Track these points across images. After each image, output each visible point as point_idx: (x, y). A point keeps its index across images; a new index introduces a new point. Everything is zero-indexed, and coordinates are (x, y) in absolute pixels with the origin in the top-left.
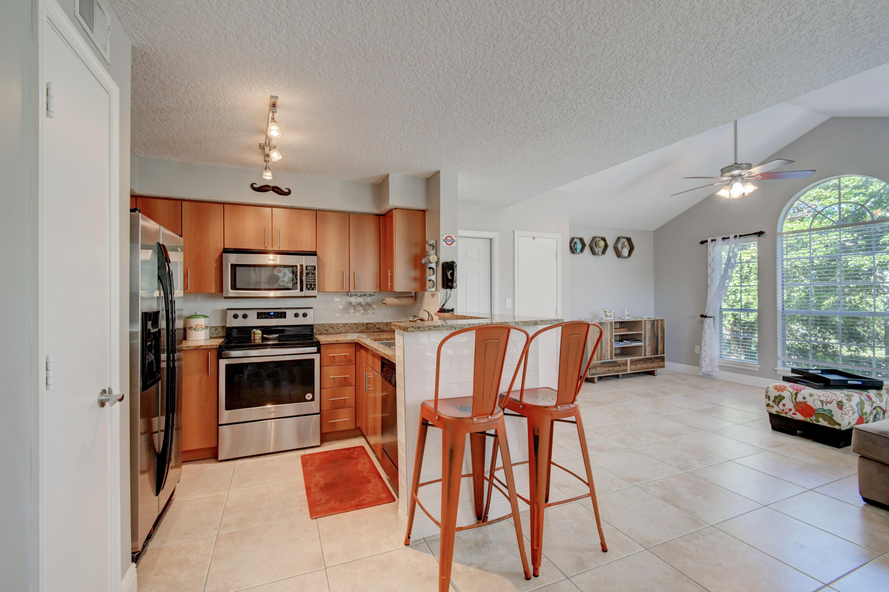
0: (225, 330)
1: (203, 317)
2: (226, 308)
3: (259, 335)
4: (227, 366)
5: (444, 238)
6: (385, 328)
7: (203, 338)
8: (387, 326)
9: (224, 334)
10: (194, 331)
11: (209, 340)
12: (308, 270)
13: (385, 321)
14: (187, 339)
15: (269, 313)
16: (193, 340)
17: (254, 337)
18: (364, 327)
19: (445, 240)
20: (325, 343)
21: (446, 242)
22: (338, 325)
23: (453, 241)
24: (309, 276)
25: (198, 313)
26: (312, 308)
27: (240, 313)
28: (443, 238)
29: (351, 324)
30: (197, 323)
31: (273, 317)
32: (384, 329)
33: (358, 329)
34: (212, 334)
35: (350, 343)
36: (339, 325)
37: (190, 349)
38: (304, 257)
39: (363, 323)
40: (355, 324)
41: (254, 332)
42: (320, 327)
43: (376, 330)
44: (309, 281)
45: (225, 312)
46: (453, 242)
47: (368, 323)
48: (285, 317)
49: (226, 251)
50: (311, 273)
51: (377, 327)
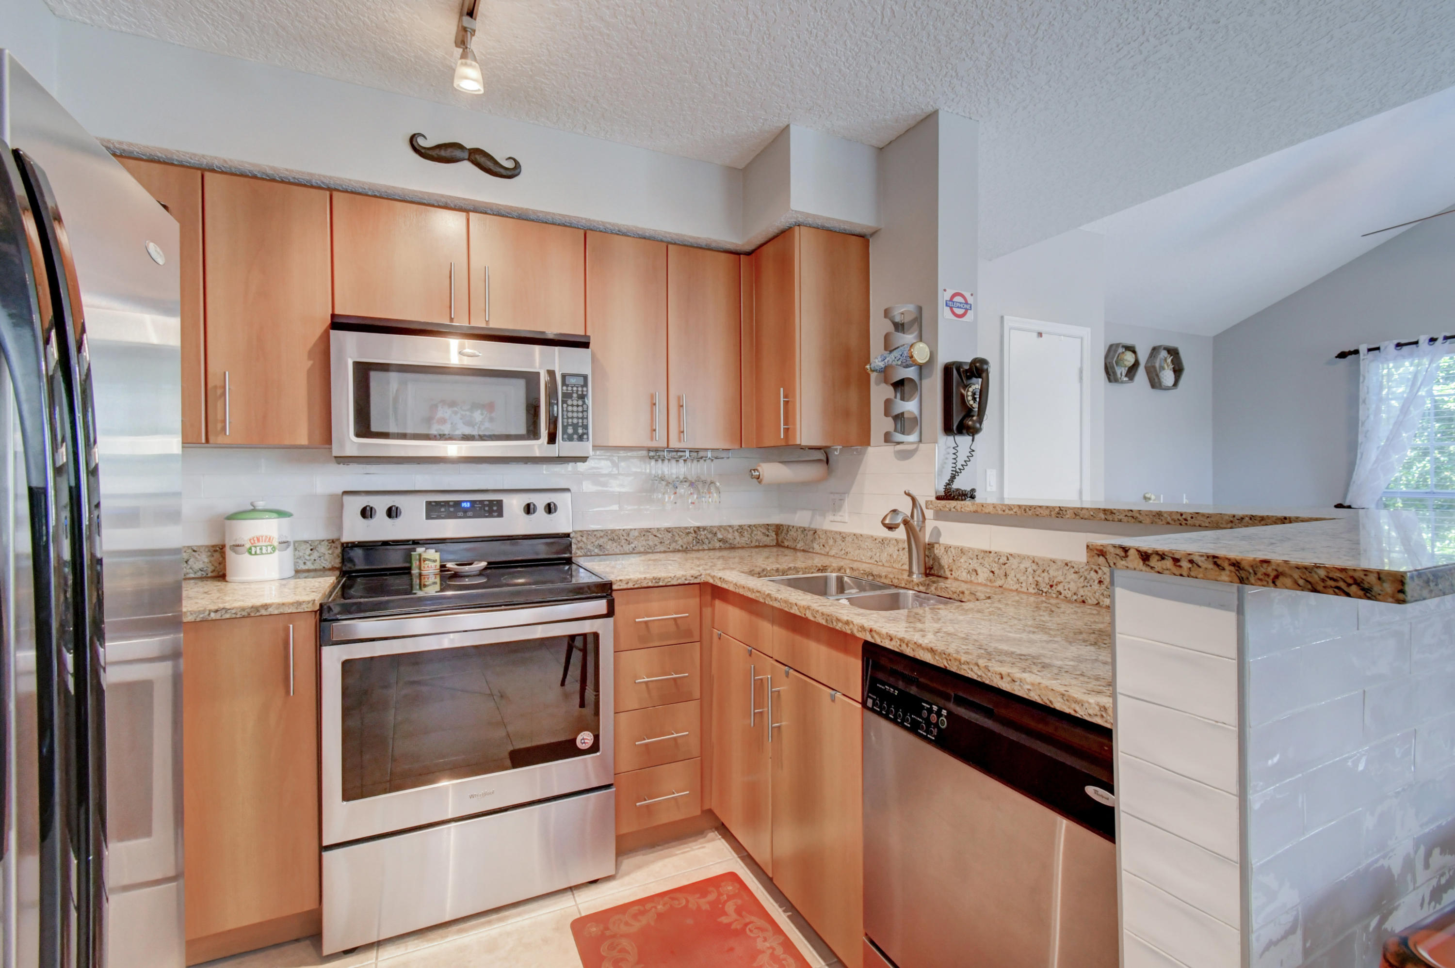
0: (339, 550)
1: (275, 515)
2: (340, 491)
3: (433, 564)
4: (347, 666)
5: (947, 296)
6: (738, 540)
7: (275, 575)
8: (741, 535)
9: (337, 563)
10: (247, 554)
11: (292, 582)
12: (567, 386)
13: (736, 522)
14: (227, 578)
15: (458, 504)
16: (243, 583)
17: (420, 569)
18: (690, 538)
19: (950, 304)
20: (625, 587)
21: (951, 308)
22: (628, 532)
23: (968, 307)
24: (570, 402)
25: (260, 505)
26: (568, 490)
27: (381, 504)
28: (944, 296)
29: (658, 530)
30: (258, 533)
31: (470, 514)
32: (736, 542)
33: (676, 541)
34: (301, 562)
35: (689, 584)
36: (632, 534)
37: (227, 616)
38: (557, 348)
39: (686, 528)
40: (668, 530)
41: (420, 555)
42: (584, 539)
43: (718, 545)
44: (570, 415)
45: (337, 502)
46: (967, 310)
47: (698, 528)
48: (500, 515)
49: (339, 324)
50: (575, 395)
51: (720, 536)
